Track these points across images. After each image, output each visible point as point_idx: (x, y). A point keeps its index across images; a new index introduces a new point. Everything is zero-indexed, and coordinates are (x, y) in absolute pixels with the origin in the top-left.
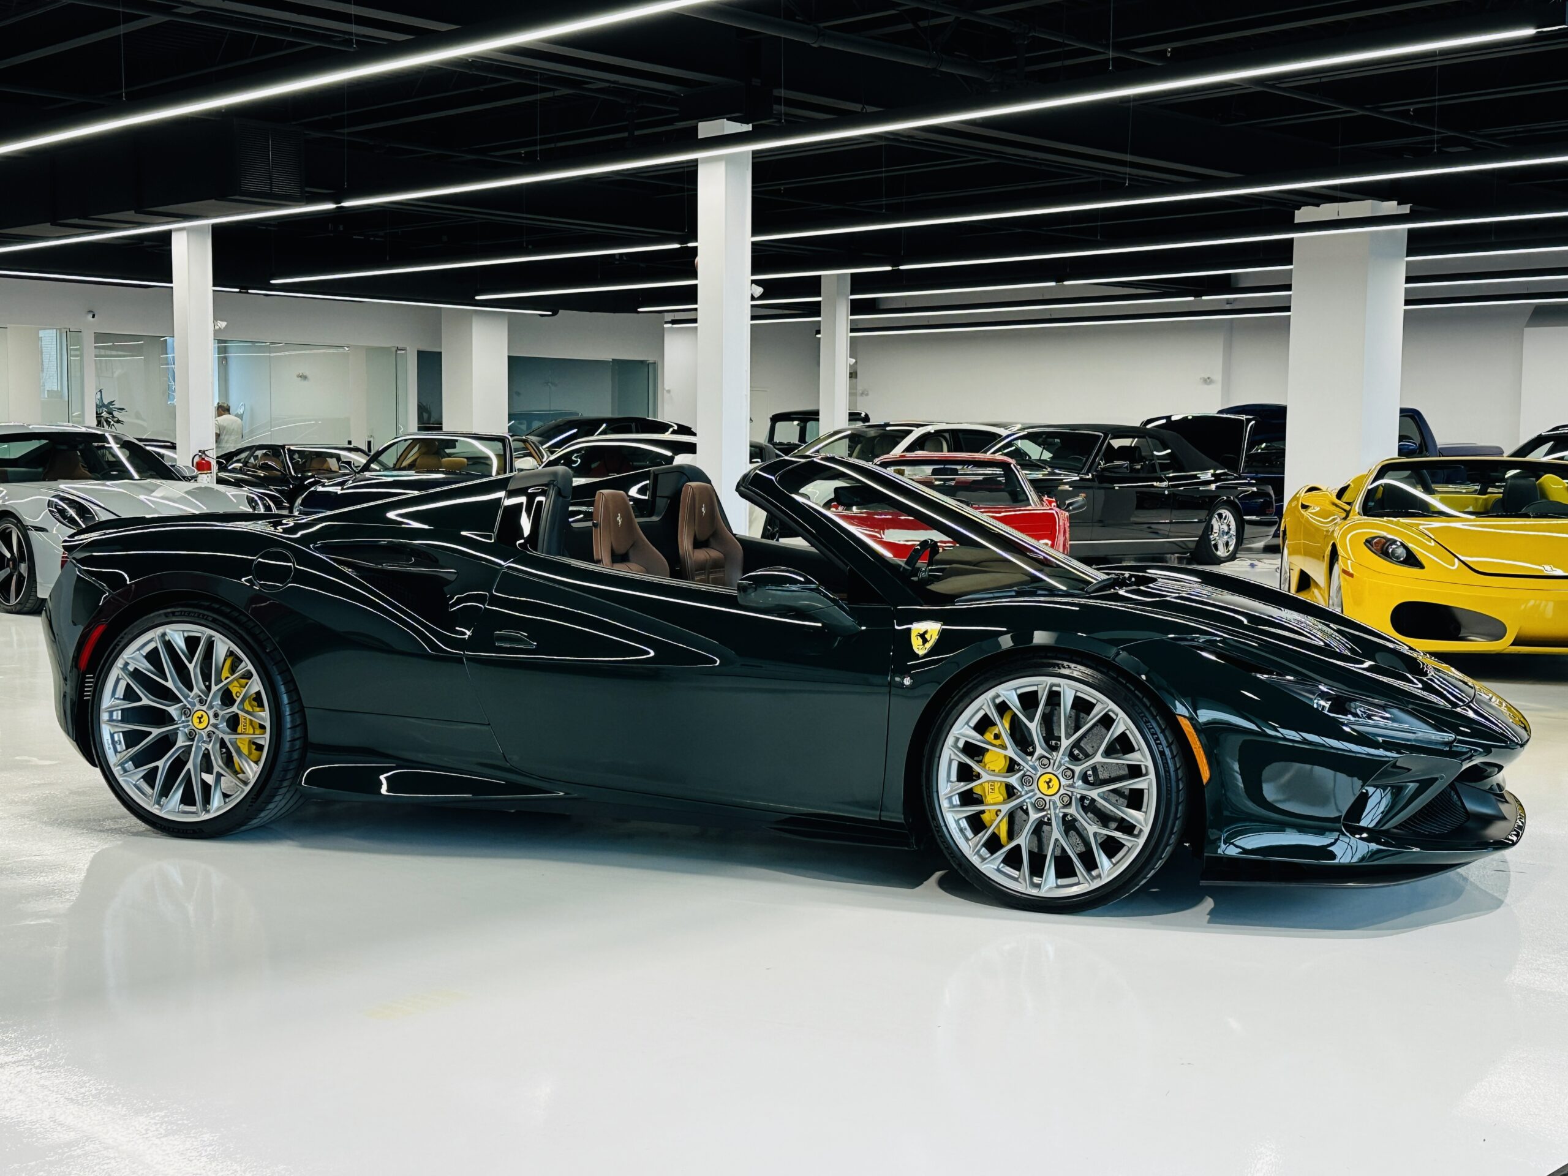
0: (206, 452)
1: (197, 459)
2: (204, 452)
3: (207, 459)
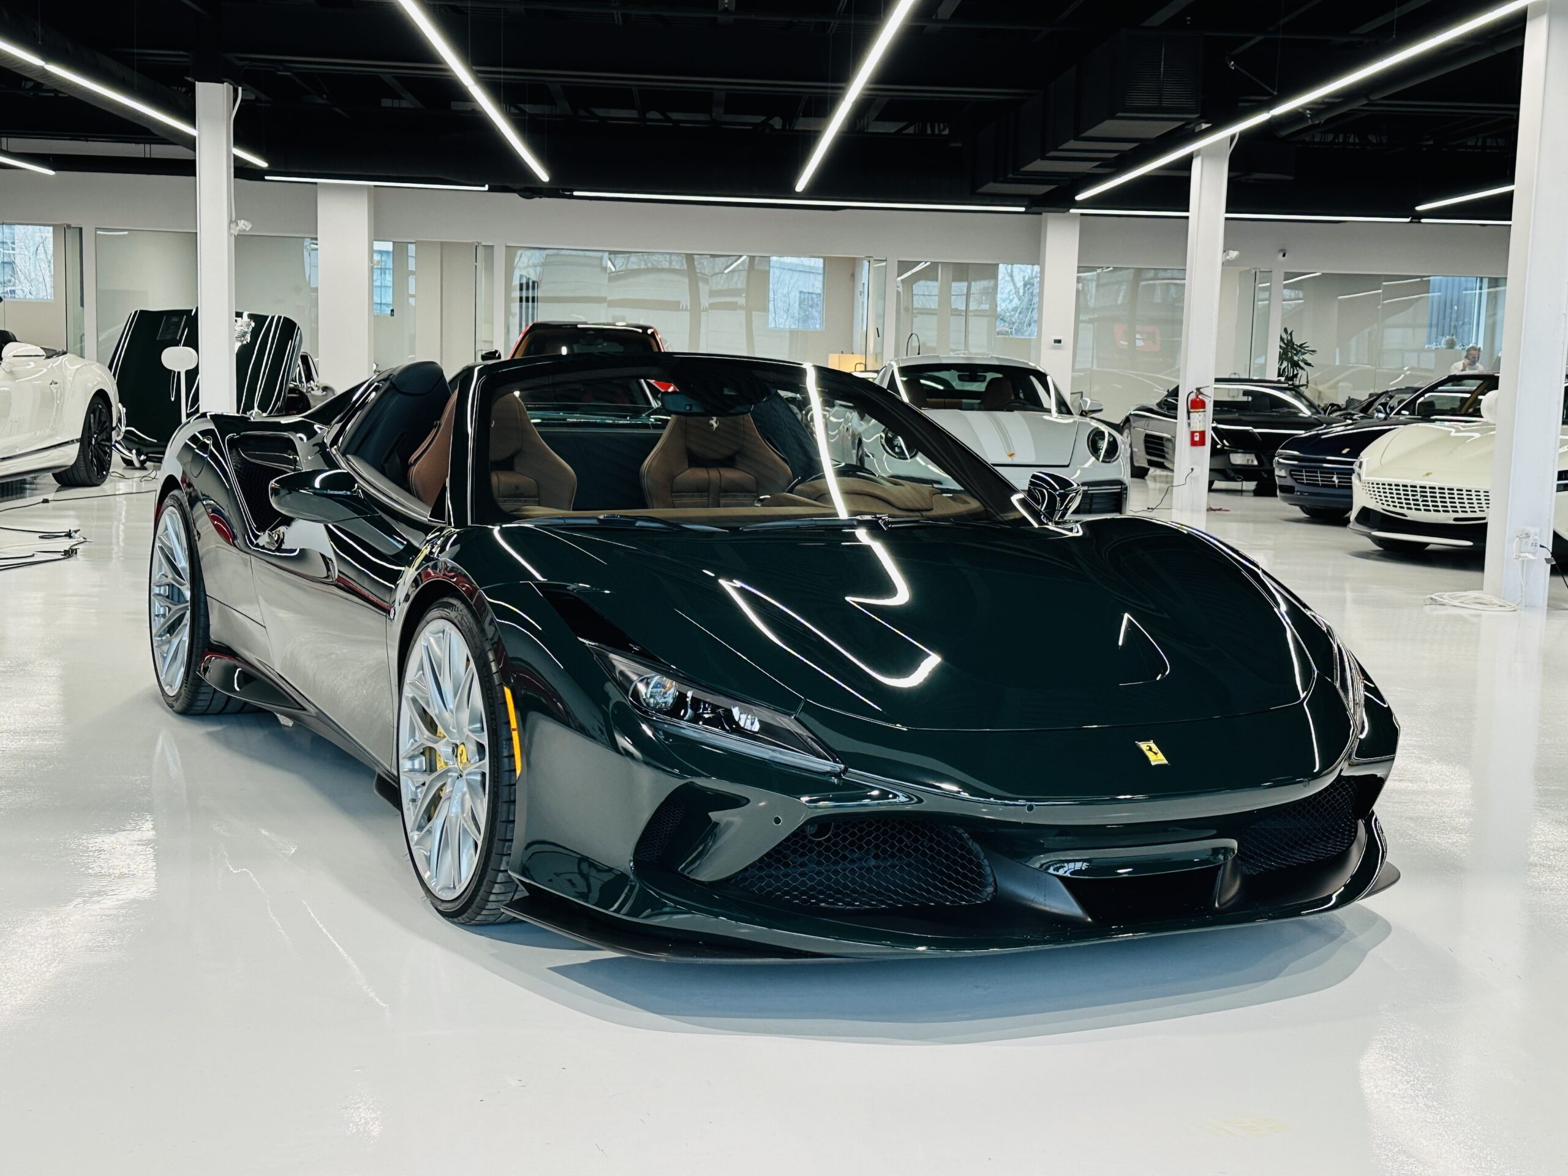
0: (1201, 390)
1: (1193, 396)
2: (1198, 389)
3: (1200, 397)
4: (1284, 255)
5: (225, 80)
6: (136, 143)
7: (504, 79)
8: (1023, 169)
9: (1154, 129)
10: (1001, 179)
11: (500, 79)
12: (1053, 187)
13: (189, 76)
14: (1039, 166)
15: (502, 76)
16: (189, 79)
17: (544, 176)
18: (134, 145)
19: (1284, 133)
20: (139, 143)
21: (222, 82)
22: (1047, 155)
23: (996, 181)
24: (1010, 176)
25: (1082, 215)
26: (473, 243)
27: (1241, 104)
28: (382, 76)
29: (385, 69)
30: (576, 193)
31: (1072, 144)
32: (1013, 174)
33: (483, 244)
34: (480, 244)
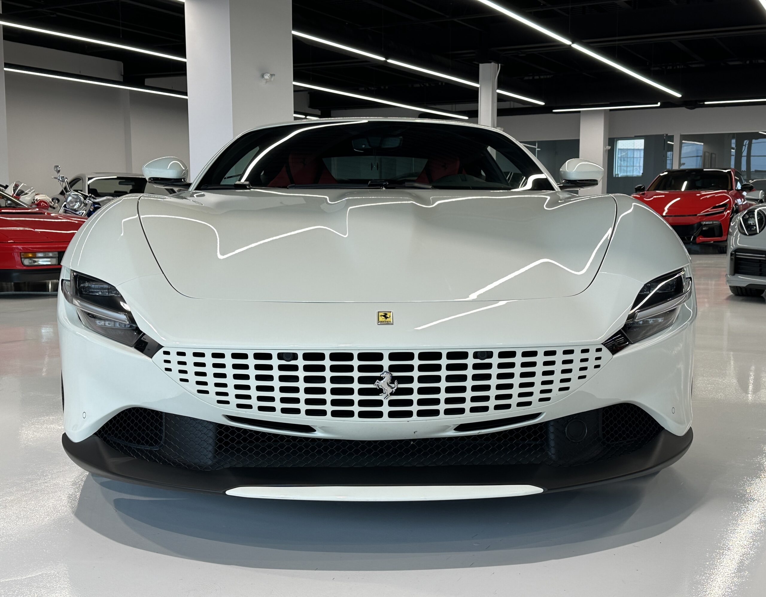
5: (491, 61)
13: (476, 61)
16: (476, 63)
17: (679, 95)
21: (491, 62)
26: (664, 135)
30: (706, 103)
33: (668, 135)
34: (667, 135)
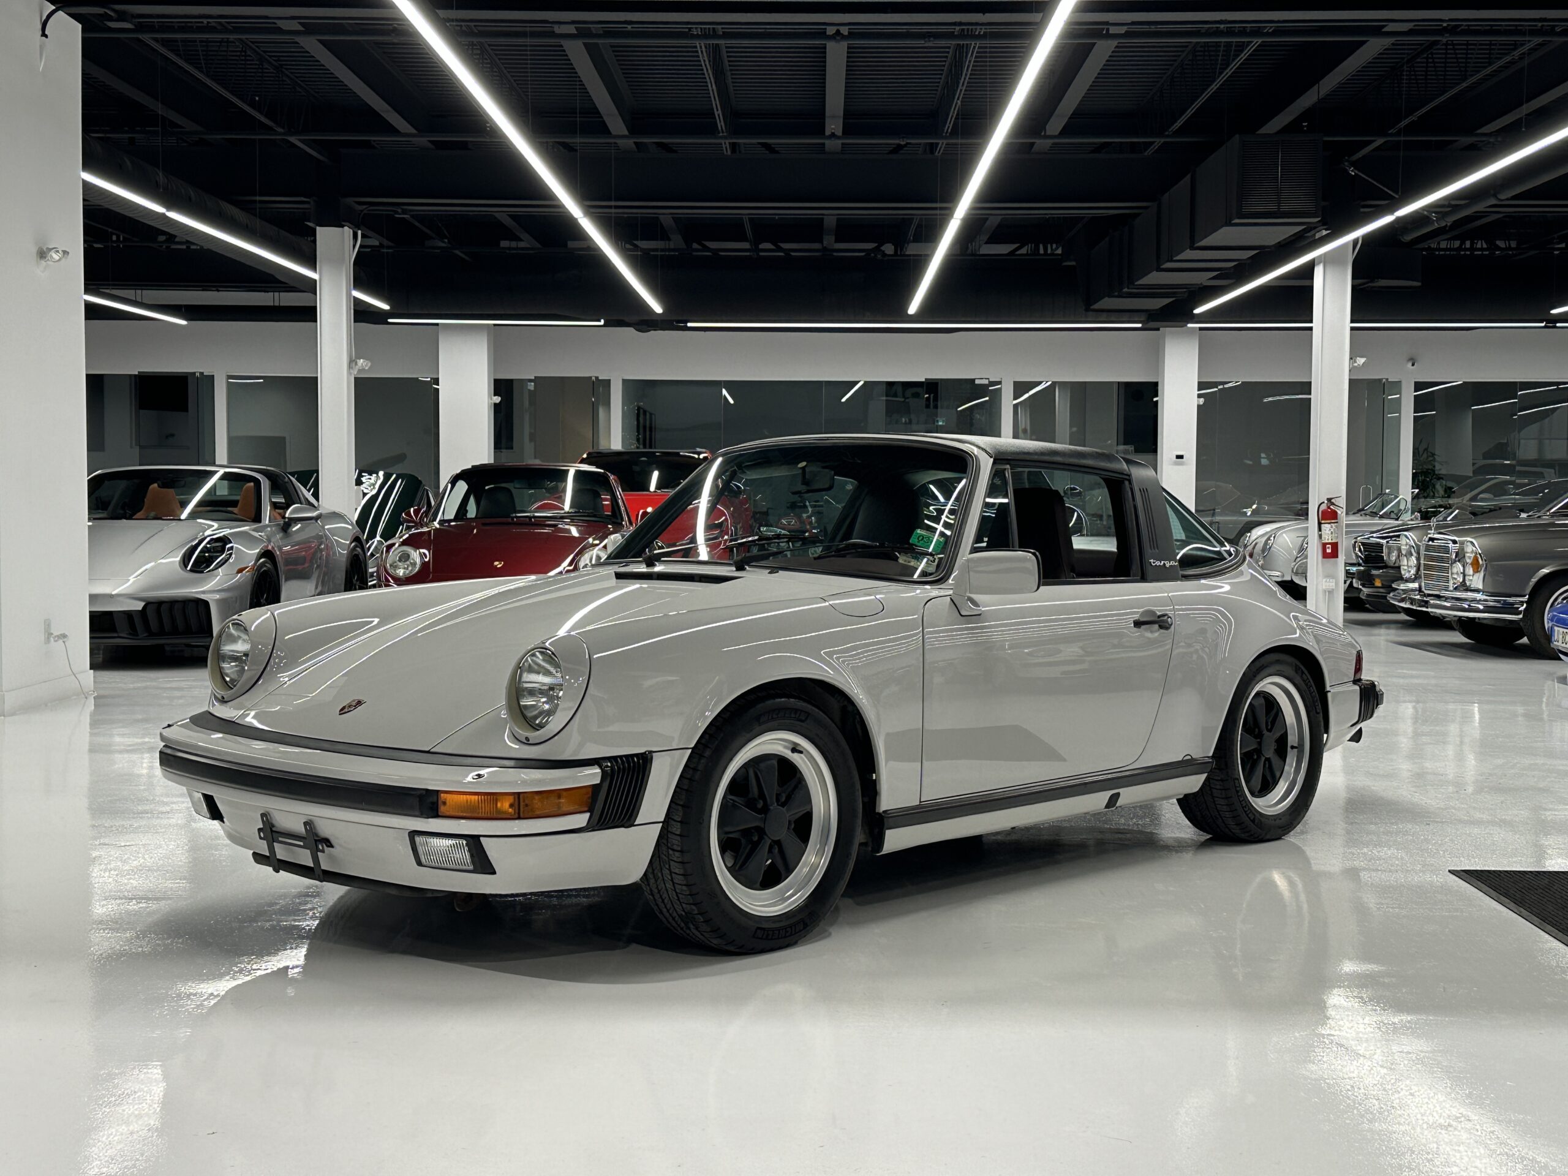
0: (1333, 501)
1: (1324, 507)
2: (1329, 500)
3: (1331, 507)
4: (1413, 365)
5: (343, 223)
6: (265, 291)
7: (615, 213)
8: (1140, 282)
9: (1272, 234)
10: (1116, 294)
11: (611, 213)
12: (1171, 300)
13: (310, 222)
14: (1154, 278)
15: (613, 210)
16: (311, 224)
17: (658, 309)
18: (263, 293)
19: (1408, 238)
20: (268, 292)
21: (342, 226)
22: (1162, 267)
23: (1110, 296)
24: (1126, 290)
25: (1201, 329)
26: (591, 377)
27: (1362, 210)
28: (497, 215)
29: (501, 210)
30: (689, 325)
31: (1188, 254)
32: (1128, 288)
33: (600, 378)
34: (597, 378)
